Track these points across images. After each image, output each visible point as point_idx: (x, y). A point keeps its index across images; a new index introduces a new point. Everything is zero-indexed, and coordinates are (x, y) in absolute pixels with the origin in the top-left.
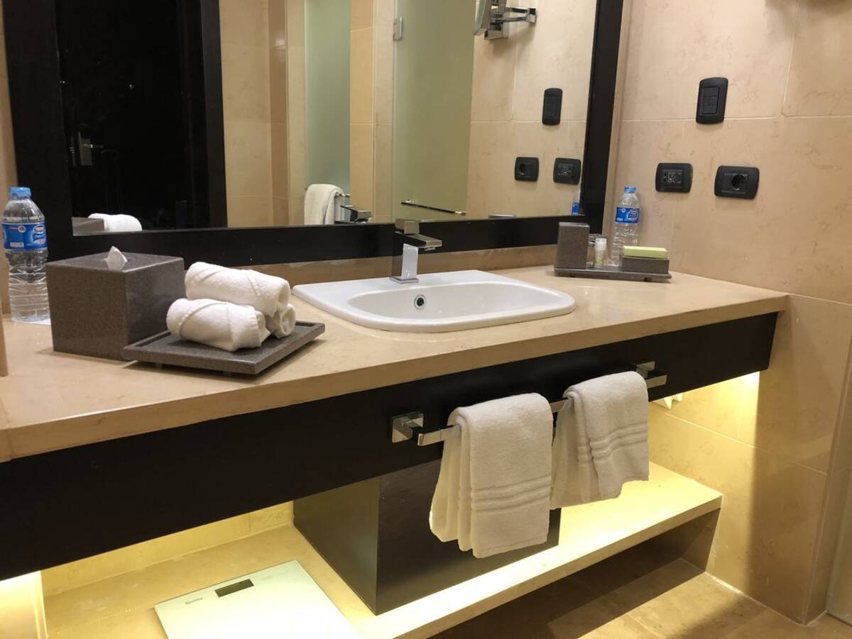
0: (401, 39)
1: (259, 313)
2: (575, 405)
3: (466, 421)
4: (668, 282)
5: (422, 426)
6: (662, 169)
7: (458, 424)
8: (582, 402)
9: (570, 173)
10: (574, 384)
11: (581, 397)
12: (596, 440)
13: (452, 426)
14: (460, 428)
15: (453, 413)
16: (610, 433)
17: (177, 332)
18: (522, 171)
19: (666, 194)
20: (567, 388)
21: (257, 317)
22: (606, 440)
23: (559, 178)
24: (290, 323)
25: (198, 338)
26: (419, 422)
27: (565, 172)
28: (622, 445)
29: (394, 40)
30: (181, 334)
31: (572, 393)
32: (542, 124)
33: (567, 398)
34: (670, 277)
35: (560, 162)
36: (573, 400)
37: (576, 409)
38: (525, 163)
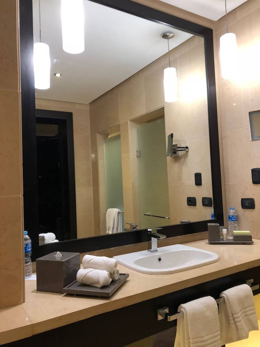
0: (140, 157)
1: (108, 272)
2: (225, 300)
3: (185, 310)
4: (253, 244)
5: (168, 312)
6: (243, 200)
7: (182, 311)
8: (227, 298)
9: (208, 203)
10: (223, 291)
11: (227, 296)
12: (235, 314)
13: (180, 312)
14: (183, 313)
15: (179, 306)
16: (241, 311)
17: (80, 281)
18: (190, 202)
19: (246, 210)
20: (221, 293)
21: (108, 274)
22: (240, 314)
23: (204, 204)
24: (117, 274)
25: (88, 283)
26: (167, 311)
27: (206, 202)
28: (246, 316)
29: (137, 157)
30: (81, 282)
31: (223, 295)
32: (195, 185)
33: (221, 297)
34: (253, 242)
35: (204, 199)
36: (224, 298)
37: (226, 302)
38: (191, 199)
